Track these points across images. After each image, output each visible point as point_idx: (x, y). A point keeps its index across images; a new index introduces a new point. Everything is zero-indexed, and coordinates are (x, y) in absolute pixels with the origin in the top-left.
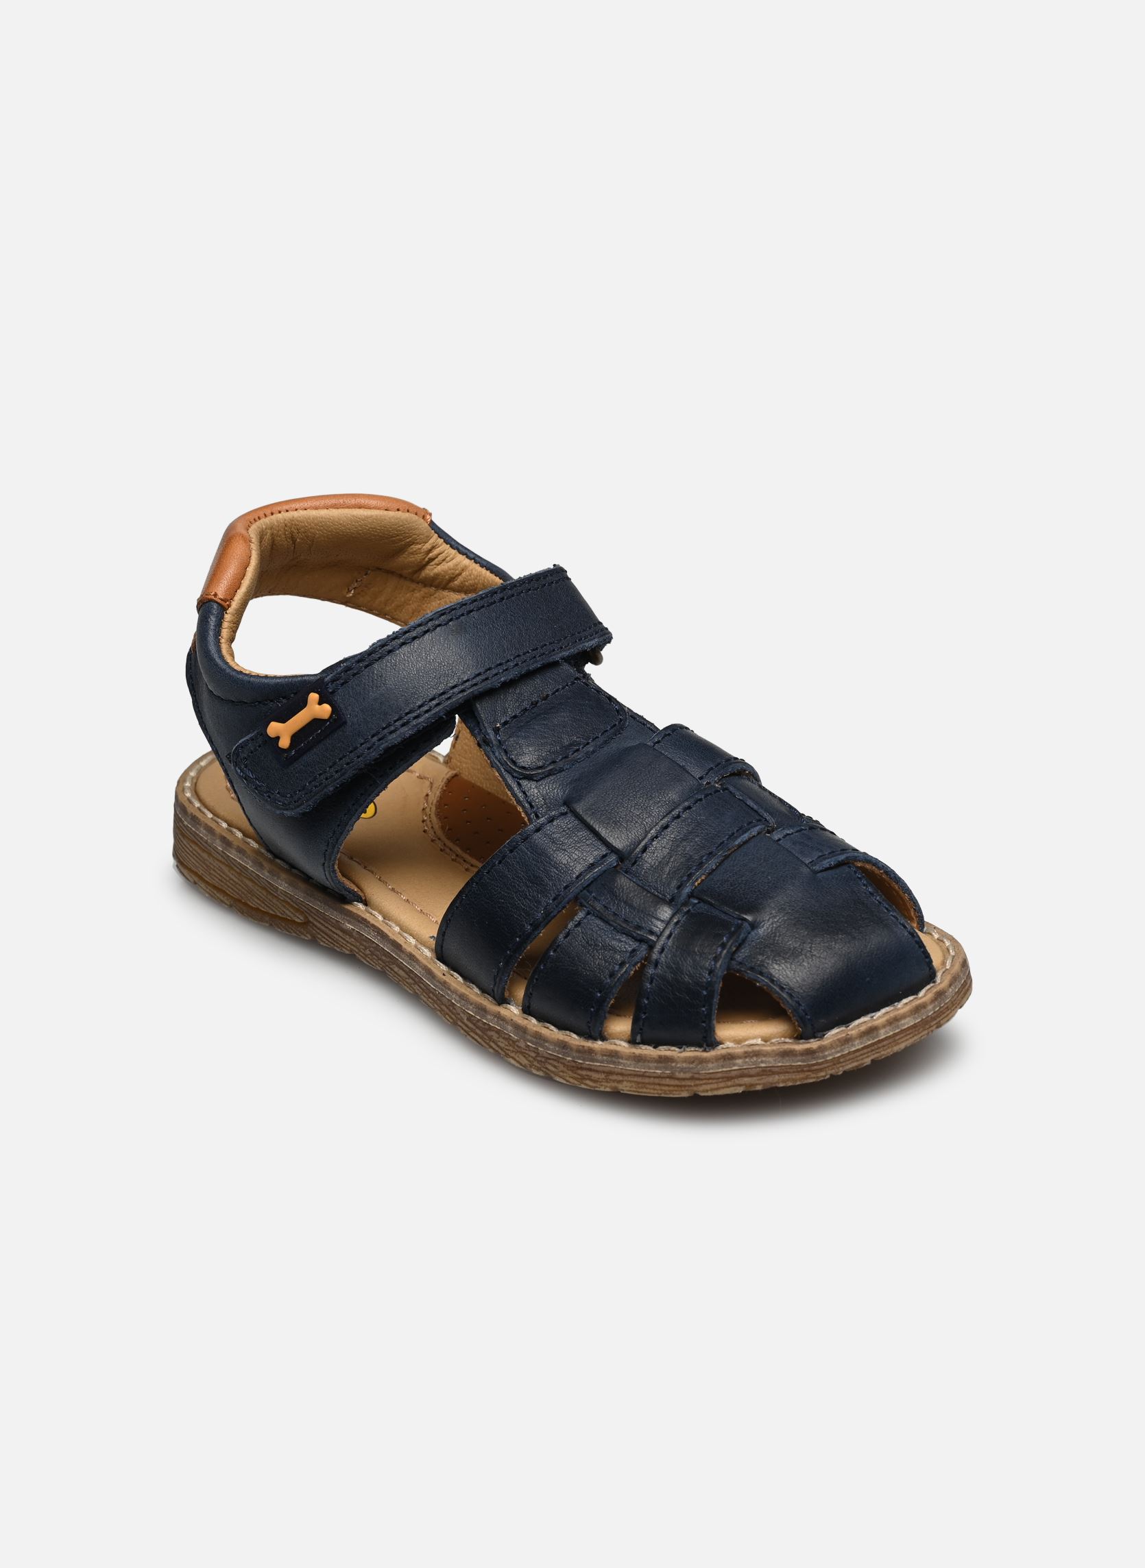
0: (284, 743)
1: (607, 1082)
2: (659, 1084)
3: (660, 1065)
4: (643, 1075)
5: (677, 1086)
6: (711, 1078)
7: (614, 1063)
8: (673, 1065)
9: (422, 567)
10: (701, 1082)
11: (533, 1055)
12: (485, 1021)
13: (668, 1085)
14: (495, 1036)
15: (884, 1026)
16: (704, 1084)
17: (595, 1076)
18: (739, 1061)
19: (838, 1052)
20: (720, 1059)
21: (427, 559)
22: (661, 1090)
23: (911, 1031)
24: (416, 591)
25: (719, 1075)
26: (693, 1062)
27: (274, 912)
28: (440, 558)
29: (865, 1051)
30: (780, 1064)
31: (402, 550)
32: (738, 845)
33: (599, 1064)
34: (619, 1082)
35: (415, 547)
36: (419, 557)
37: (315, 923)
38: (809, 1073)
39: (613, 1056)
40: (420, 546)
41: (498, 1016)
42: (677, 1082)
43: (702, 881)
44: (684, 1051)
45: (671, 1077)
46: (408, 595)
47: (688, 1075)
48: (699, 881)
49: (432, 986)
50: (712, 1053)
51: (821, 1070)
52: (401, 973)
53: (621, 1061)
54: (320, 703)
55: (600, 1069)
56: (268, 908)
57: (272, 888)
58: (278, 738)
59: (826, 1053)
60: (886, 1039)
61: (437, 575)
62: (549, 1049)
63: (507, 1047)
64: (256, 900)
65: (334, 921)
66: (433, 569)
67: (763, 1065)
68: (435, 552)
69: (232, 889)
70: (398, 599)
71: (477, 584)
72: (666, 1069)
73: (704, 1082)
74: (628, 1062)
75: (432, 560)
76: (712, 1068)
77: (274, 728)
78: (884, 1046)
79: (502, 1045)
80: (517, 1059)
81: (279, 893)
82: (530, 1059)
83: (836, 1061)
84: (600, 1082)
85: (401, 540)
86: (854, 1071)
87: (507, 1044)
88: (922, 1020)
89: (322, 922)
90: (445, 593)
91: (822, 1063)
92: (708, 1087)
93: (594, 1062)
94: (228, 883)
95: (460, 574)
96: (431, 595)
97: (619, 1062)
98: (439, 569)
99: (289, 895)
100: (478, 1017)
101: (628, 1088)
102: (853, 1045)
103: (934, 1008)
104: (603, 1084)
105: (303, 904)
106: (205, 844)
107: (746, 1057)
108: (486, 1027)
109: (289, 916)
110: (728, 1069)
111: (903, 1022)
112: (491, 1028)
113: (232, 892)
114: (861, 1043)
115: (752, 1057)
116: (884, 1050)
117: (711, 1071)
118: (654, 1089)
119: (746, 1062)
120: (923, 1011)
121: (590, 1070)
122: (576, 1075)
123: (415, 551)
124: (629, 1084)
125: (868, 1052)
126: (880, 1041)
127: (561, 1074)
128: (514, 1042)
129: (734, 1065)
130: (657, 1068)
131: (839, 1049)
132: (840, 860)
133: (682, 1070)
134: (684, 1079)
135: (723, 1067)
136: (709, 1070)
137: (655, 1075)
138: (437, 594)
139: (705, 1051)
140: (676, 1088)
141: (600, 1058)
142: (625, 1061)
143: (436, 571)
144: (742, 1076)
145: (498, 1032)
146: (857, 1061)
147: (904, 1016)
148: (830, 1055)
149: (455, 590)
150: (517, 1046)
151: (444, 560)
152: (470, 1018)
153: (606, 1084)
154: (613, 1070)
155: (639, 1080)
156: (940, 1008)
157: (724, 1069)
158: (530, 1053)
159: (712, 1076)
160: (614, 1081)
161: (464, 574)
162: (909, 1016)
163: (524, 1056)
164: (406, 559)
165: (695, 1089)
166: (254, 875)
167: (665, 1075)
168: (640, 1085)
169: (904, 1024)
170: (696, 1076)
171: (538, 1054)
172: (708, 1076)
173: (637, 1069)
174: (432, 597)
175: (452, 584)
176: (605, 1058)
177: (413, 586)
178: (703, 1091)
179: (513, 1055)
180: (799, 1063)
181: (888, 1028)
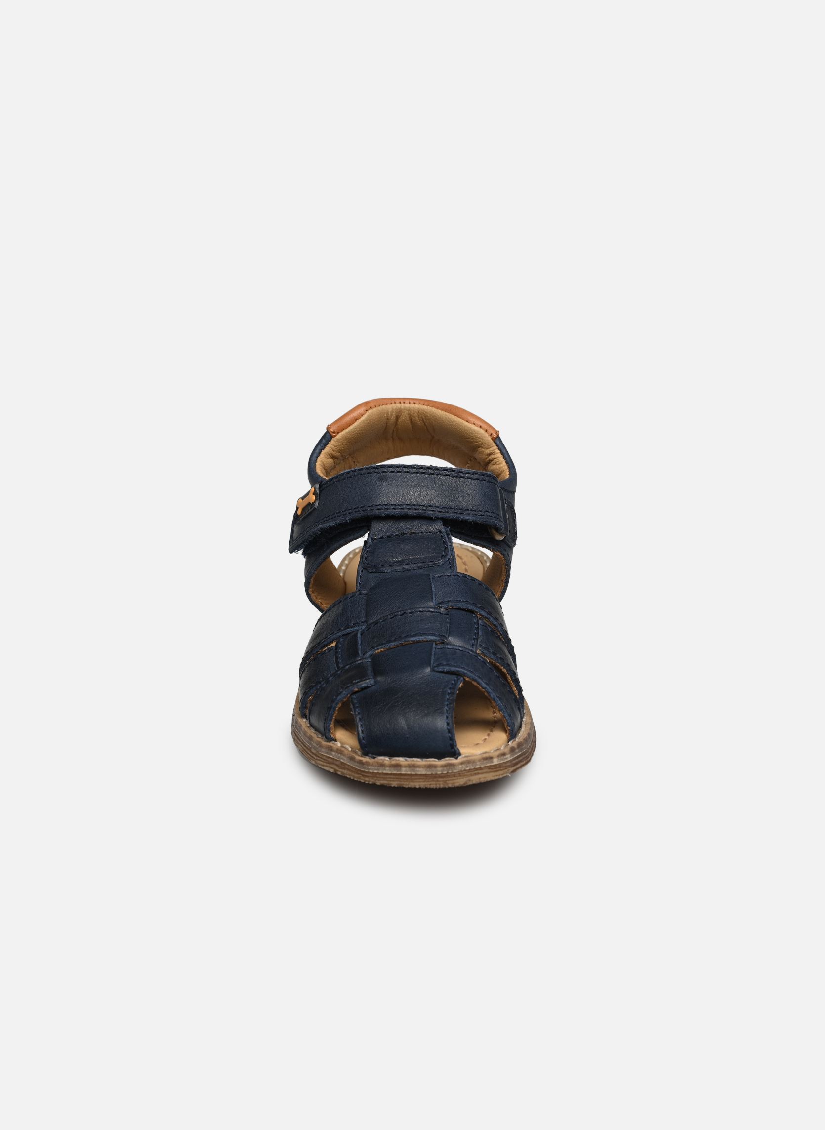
0: (300, 511)
4: (304, 744)
8: (313, 742)
9: (487, 463)
15: (405, 767)
19: (376, 770)
20: (329, 749)
21: (488, 459)
23: (422, 777)
28: (494, 461)
29: (392, 777)
30: (348, 763)
32: (413, 641)
40: (483, 450)
43: (381, 651)
44: (322, 739)
48: (379, 651)
50: (328, 744)
51: (368, 777)
54: (313, 494)
58: (298, 508)
59: (369, 767)
60: (405, 775)
66: (491, 467)
67: (342, 760)
68: (493, 456)
75: (491, 461)
76: (324, 752)
77: (299, 502)
78: (405, 779)
83: (374, 775)
86: (386, 786)
88: (432, 774)
91: (367, 773)
95: (500, 474)
102: (385, 769)
103: (442, 771)
107: (340, 753)
110: (328, 756)
111: (418, 769)
114: (390, 771)
115: (342, 754)
116: (404, 781)
117: (322, 753)
119: (336, 755)
120: (433, 769)
125: (394, 778)
126: (401, 775)
129: (331, 754)
131: (376, 768)
132: (452, 670)
135: (327, 753)
139: (326, 741)
141: (297, 727)
144: (333, 763)
146: (388, 781)
147: (419, 766)
148: (372, 769)
151: (496, 463)
156: (448, 773)
161: (502, 474)
162: (423, 768)
169: (419, 771)
180: (356, 767)
181: (407, 769)
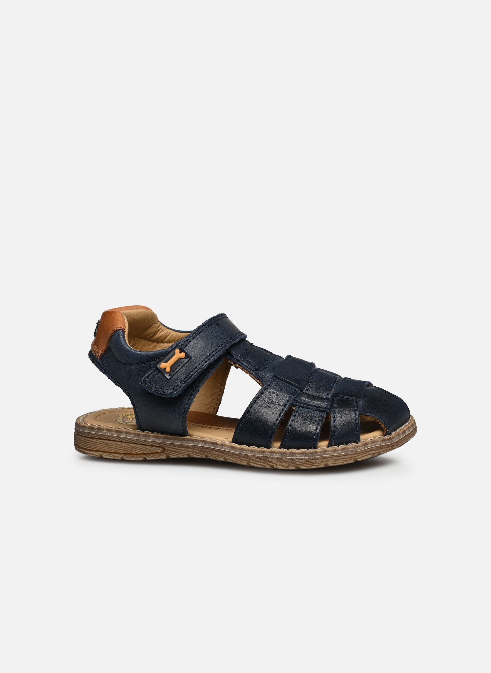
0: (168, 370)
1: (323, 462)
2: (343, 459)
3: (343, 451)
4: (337, 456)
5: (350, 458)
6: (361, 452)
7: (325, 454)
8: (348, 450)
9: (155, 333)
10: (358, 455)
11: (290, 461)
12: (265, 456)
13: (346, 458)
14: (271, 460)
16: (359, 455)
17: (318, 461)
18: (369, 445)
20: (363, 445)
21: (157, 330)
22: (344, 461)
24: (150, 345)
25: (364, 451)
26: (355, 448)
27: (146, 452)
28: (161, 330)
30: (382, 445)
31: (150, 327)
32: (337, 381)
33: (319, 456)
34: (328, 461)
35: (154, 325)
36: (155, 329)
37: (169, 449)
38: (391, 447)
39: (325, 452)
40: (156, 325)
41: (272, 452)
42: (350, 456)
43: (333, 391)
44: (350, 445)
45: (347, 455)
46: (148, 347)
47: (353, 453)
49: (235, 452)
50: (359, 444)
52: (217, 453)
53: (328, 453)
54: (180, 353)
55: (320, 458)
56: (143, 452)
57: (145, 442)
58: (165, 368)
59: (395, 439)
61: (161, 336)
62: (297, 457)
63: (277, 462)
64: (136, 450)
65: (179, 445)
66: (159, 334)
67: (377, 445)
68: (160, 327)
69: (122, 450)
70: (144, 349)
71: (175, 338)
72: (345, 452)
73: (359, 454)
74: (331, 453)
75: (159, 330)
76: (361, 449)
77: (163, 365)
79: (274, 462)
80: (282, 465)
81: (149, 443)
82: (289, 463)
84: (320, 463)
85: (151, 322)
87: (277, 461)
89: (173, 447)
90: (162, 344)
91: (394, 443)
92: (360, 456)
93: (317, 456)
94: (120, 448)
95: (168, 335)
96: (156, 346)
97: (327, 454)
98: (161, 334)
99: (154, 442)
100: (261, 456)
101: (332, 463)
102: (401, 436)
104: (321, 463)
105: (163, 443)
106: (107, 437)
107: (371, 443)
108: (266, 458)
109: (154, 451)
112: (268, 458)
113: (124, 451)
115: (373, 443)
117: (361, 450)
118: (341, 461)
119: (372, 445)
121: (316, 459)
122: (310, 463)
123: (154, 327)
124: (332, 461)
127: (304, 464)
128: (280, 459)
129: (368, 447)
130: (342, 453)
133: (351, 451)
134: (352, 455)
135: (365, 448)
136: (360, 449)
137: (342, 455)
138: (158, 346)
139: (357, 443)
140: (349, 459)
141: (319, 454)
142: (330, 453)
143: (160, 335)
144: (370, 451)
145: (272, 458)
149: (165, 342)
150: (282, 460)
151: (163, 330)
152: (257, 457)
153: (323, 463)
154: (325, 457)
155: (336, 458)
157: (365, 449)
158: (288, 461)
159: (362, 452)
160: (326, 461)
161: (170, 335)
163: (286, 463)
164: (151, 330)
165: (356, 458)
166: (135, 440)
167: (345, 454)
168: (336, 461)
170: (356, 452)
171: (292, 459)
172: (360, 452)
173: (335, 455)
174: (157, 347)
175: (165, 340)
176: (321, 453)
177: (150, 343)
178: (359, 458)
179: (280, 464)
180: (388, 444)
